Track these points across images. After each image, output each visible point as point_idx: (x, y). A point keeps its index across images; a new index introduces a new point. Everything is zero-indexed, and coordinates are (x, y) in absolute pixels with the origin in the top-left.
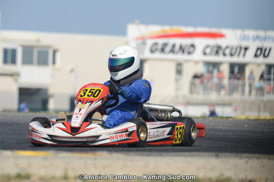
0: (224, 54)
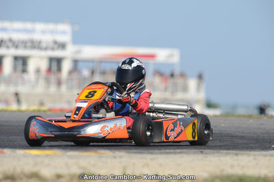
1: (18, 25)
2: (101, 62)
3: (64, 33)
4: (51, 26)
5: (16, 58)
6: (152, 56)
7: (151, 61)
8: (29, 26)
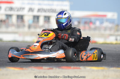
0: (14, 11)
1: (46, 2)
2: (83, 19)
3: (66, 5)
4: (60, 3)
5: (45, 17)
6: (105, 16)
7: (104, 18)
8: (51, 2)
